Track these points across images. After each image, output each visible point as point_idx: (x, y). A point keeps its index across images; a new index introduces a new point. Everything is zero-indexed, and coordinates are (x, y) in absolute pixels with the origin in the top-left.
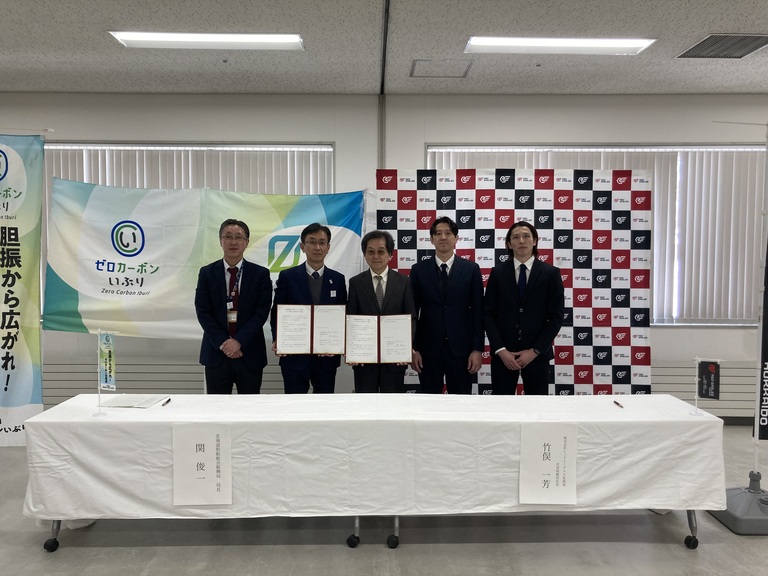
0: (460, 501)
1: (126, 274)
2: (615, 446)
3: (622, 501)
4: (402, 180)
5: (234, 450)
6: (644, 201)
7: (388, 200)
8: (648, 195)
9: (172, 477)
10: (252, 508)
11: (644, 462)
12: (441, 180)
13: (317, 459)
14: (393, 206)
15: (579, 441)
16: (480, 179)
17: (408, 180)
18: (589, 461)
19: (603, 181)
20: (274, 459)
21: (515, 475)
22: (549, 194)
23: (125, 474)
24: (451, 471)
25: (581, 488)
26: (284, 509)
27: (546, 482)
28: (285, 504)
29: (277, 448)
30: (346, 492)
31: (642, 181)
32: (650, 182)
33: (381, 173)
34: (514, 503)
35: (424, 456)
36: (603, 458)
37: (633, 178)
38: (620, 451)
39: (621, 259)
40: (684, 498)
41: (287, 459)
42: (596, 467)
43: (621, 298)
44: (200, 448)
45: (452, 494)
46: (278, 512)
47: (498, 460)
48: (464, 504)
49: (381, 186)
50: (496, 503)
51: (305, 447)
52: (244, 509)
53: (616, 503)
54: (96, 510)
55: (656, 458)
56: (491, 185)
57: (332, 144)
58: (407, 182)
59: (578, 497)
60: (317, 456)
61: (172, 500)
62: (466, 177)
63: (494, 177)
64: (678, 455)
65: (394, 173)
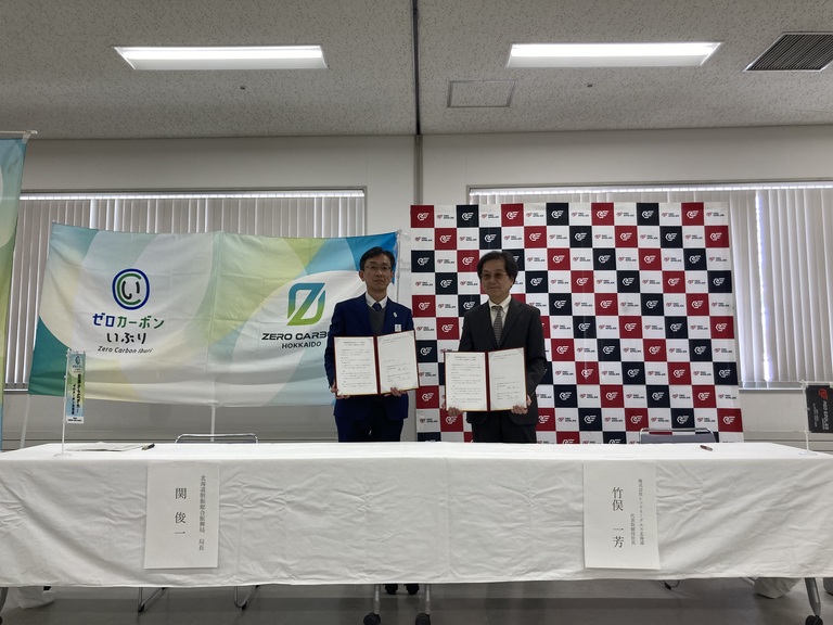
0: (508, 565)
1: (126, 330)
2: (705, 492)
3: (720, 566)
4: (439, 217)
5: (223, 497)
6: (719, 236)
7: (424, 239)
8: (724, 230)
9: (144, 532)
10: (242, 573)
11: (746, 513)
12: (484, 216)
13: (326, 509)
14: (430, 246)
15: (659, 485)
16: (529, 215)
17: (446, 217)
18: (673, 511)
19: (671, 215)
20: (271, 508)
21: (578, 530)
22: (610, 230)
23: (86, 528)
24: (495, 525)
25: (665, 547)
26: (284, 575)
27: (618, 540)
28: (284, 567)
29: (275, 495)
30: (362, 552)
31: (716, 214)
32: (726, 216)
33: (415, 210)
34: (579, 568)
35: (462, 505)
36: (691, 507)
37: (705, 212)
38: (713, 498)
39: (698, 305)
40: (801, 562)
41: (288, 509)
42: (682, 520)
43: (701, 351)
44: (181, 493)
45: (497, 555)
46: (276, 578)
47: (554, 510)
48: (514, 568)
49: (415, 223)
50: (555, 567)
51: (311, 493)
52: (232, 575)
53: (712, 569)
54: (47, 574)
55: (761, 508)
56: (542, 221)
57: (363, 189)
58: (446, 218)
59: (662, 560)
60: (326, 505)
61: (143, 563)
62: (513, 214)
63: (544, 212)
64: (790, 505)
65: (430, 209)
